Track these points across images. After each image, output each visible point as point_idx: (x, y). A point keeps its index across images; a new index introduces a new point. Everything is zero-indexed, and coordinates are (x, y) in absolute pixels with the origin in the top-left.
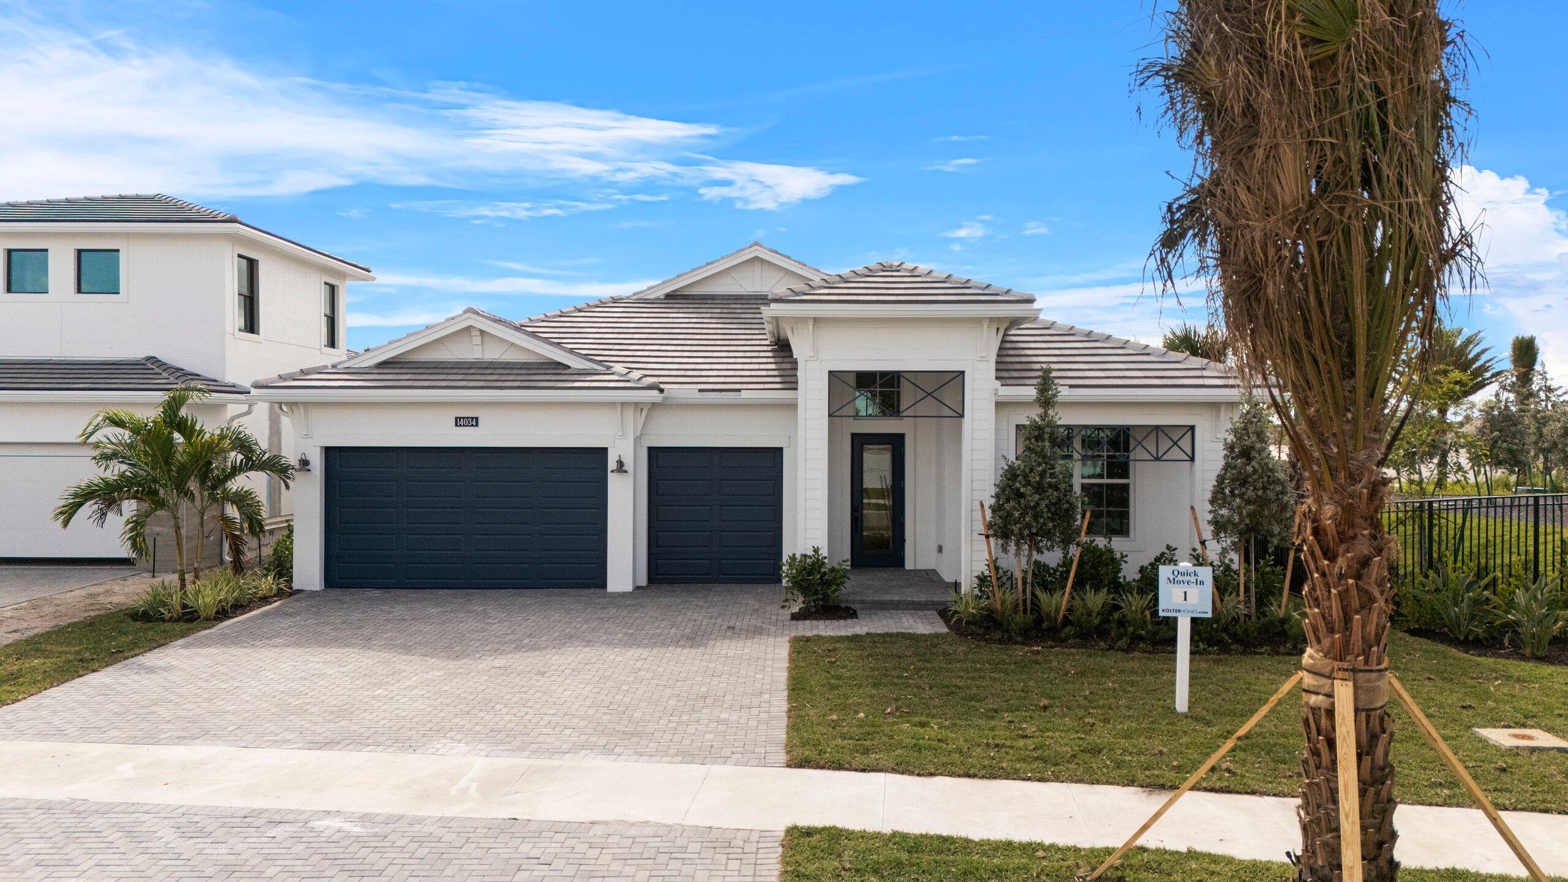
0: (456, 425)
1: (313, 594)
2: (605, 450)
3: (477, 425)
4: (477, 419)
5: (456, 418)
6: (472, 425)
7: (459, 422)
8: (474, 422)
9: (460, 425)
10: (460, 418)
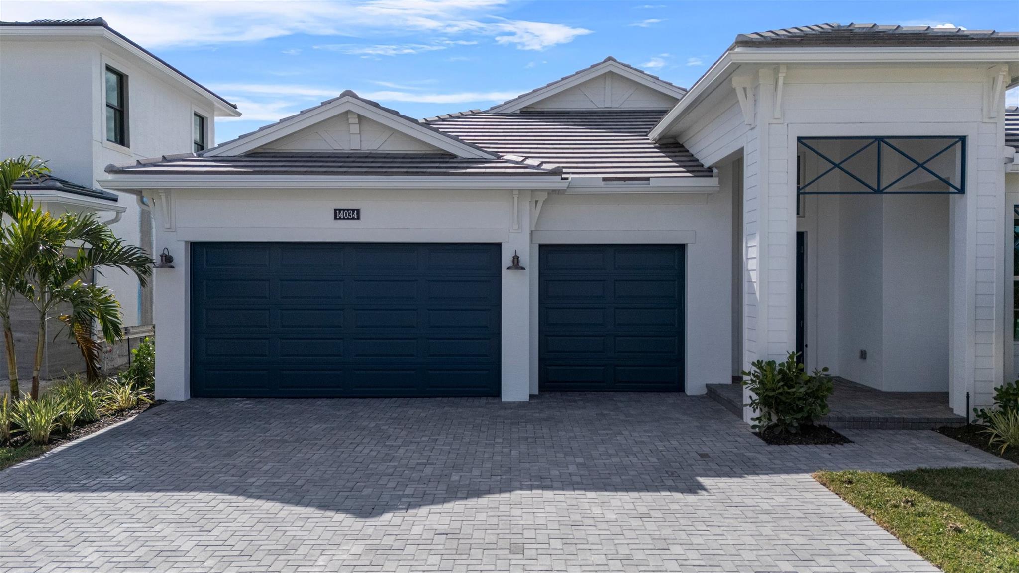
0: (336, 218)
1: (176, 406)
2: (499, 246)
3: (358, 218)
4: (358, 211)
5: (336, 210)
6: (353, 218)
7: (339, 214)
8: (354, 214)
9: (340, 218)
10: (340, 210)
